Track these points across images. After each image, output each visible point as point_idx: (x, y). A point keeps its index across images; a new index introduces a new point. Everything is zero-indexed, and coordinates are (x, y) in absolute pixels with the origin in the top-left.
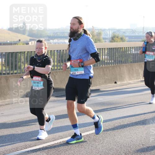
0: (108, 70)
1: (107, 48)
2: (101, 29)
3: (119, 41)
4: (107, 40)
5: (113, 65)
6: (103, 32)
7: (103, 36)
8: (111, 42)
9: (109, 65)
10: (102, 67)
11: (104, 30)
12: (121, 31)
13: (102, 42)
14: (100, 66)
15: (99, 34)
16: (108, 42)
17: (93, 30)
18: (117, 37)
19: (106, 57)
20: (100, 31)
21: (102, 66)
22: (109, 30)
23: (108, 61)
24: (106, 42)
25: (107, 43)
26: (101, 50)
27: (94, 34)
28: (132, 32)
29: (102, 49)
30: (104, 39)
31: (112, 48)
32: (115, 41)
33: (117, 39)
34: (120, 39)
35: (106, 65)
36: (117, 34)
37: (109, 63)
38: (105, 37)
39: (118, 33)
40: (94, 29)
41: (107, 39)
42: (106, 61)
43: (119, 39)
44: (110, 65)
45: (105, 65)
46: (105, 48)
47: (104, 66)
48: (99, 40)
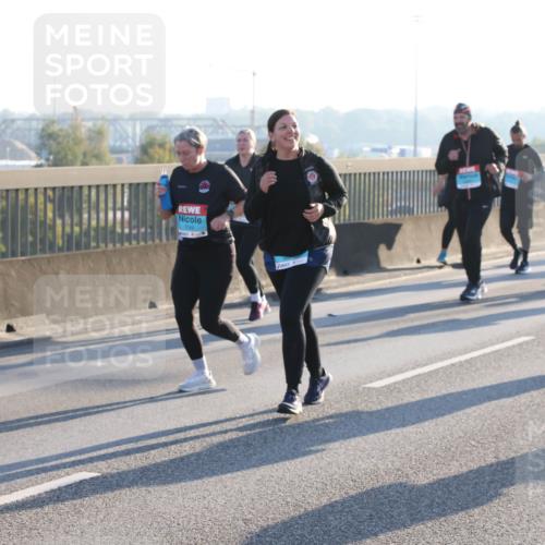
0: (125, 262)
1: (123, 185)
2: (103, 118)
3: (167, 158)
4: (124, 156)
5: (142, 243)
6: (111, 128)
7: (110, 141)
8: (138, 161)
9: (130, 244)
10: (104, 252)
11: (115, 120)
12: (175, 122)
13: (108, 164)
14: (98, 247)
15: (98, 134)
16: (129, 163)
17: (76, 119)
18: (162, 146)
19: (119, 214)
20: (100, 123)
21: (106, 246)
22: (133, 119)
23: (127, 231)
24: (120, 161)
25: (125, 165)
26: (102, 190)
27: (78, 134)
28: (212, 126)
29: (106, 186)
30: (114, 151)
31: (138, 184)
32: (151, 160)
33: (161, 151)
34: (170, 151)
35: (118, 245)
36: (159, 134)
37: (129, 238)
38: (118, 144)
39: (163, 131)
40: (79, 118)
41: (127, 152)
42: (119, 230)
43: (167, 153)
44: (134, 243)
45: (114, 245)
46: (115, 186)
47: (110, 246)
48: (99, 158)
